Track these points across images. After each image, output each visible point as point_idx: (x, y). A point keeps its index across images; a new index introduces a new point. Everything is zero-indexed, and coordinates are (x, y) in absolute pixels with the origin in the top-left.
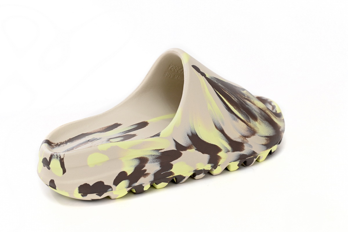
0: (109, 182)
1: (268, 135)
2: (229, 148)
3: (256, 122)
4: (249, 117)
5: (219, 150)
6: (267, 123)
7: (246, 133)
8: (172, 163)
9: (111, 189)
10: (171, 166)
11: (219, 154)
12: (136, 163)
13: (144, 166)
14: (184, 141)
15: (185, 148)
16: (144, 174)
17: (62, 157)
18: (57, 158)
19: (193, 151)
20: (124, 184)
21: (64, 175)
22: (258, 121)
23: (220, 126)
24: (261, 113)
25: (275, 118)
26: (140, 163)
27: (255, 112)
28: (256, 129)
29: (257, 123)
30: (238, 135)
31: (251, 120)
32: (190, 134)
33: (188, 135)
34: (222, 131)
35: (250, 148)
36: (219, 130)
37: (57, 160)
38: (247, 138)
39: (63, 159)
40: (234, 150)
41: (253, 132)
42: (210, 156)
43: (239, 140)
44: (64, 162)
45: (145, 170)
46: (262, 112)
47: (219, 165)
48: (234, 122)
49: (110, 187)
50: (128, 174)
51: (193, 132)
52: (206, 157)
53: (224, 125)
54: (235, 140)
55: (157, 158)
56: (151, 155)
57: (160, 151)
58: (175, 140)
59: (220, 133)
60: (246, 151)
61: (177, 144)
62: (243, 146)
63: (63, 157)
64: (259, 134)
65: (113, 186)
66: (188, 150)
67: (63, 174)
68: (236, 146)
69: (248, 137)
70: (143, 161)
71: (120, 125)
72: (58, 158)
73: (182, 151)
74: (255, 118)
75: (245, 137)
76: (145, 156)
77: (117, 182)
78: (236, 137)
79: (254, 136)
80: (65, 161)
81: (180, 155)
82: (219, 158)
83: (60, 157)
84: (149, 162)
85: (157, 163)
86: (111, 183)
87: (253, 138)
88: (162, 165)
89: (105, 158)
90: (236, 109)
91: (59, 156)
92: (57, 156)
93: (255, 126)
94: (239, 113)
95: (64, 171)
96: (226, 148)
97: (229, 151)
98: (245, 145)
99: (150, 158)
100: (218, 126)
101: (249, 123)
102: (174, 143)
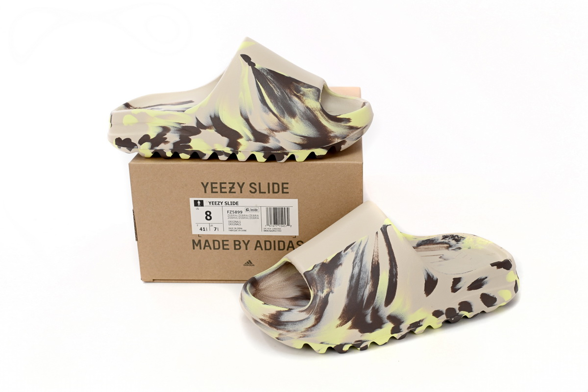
0: (135, 140)
1: (306, 135)
2: (252, 137)
3: (293, 119)
4: (285, 113)
5: (240, 137)
6: (308, 123)
7: (275, 127)
8: (190, 137)
9: (136, 147)
10: (189, 141)
11: (240, 140)
12: (160, 130)
13: (165, 135)
14: (206, 121)
15: (205, 128)
16: (164, 141)
19: (212, 131)
20: (147, 145)
21: (111, 128)
22: (296, 119)
23: (246, 114)
24: (305, 112)
25: (327, 120)
26: (163, 131)
27: (297, 110)
28: (289, 126)
29: (293, 121)
30: (265, 127)
31: (287, 116)
32: (213, 116)
33: (210, 117)
34: (247, 120)
35: (277, 143)
36: (244, 119)
38: (274, 132)
39: (112, 115)
40: (256, 140)
41: (284, 128)
42: (230, 140)
43: (265, 132)
44: (112, 118)
45: (166, 138)
46: (307, 111)
47: (240, 151)
48: (264, 114)
49: (135, 145)
50: (151, 138)
51: (217, 114)
52: (225, 140)
53: (251, 114)
54: (259, 131)
55: (178, 130)
56: (174, 127)
57: (182, 125)
58: (197, 118)
59: (244, 121)
60: (271, 144)
61: (198, 122)
62: (269, 139)
64: (292, 132)
65: (138, 145)
66: (208, 130)
68: (259, 137)
69: (276, 131)
70: (166, 129)
71: (193, 102)
73: (202, 129)
74: (293, 115)
75: (273, 130)
76: (169, 127)
77: (141, 141)
78: (261, 128)
79: (285, 133)
81: (199, 132)
82: (238, 144)
84: (170, 132)
85: (177, 135)
86: (136, 142)
87: (283, 134)
88: (181, 137)
89: (135, 120)
90: (272, 103)
93: (290, 123)
94: (275, 106)
95: (111, 126)
96: (248, 136)
97: (250, 140)
98: (270, 138)
99: (172, 129)
100: (244, 114)
101: (282, 119)
102: (195, 121)
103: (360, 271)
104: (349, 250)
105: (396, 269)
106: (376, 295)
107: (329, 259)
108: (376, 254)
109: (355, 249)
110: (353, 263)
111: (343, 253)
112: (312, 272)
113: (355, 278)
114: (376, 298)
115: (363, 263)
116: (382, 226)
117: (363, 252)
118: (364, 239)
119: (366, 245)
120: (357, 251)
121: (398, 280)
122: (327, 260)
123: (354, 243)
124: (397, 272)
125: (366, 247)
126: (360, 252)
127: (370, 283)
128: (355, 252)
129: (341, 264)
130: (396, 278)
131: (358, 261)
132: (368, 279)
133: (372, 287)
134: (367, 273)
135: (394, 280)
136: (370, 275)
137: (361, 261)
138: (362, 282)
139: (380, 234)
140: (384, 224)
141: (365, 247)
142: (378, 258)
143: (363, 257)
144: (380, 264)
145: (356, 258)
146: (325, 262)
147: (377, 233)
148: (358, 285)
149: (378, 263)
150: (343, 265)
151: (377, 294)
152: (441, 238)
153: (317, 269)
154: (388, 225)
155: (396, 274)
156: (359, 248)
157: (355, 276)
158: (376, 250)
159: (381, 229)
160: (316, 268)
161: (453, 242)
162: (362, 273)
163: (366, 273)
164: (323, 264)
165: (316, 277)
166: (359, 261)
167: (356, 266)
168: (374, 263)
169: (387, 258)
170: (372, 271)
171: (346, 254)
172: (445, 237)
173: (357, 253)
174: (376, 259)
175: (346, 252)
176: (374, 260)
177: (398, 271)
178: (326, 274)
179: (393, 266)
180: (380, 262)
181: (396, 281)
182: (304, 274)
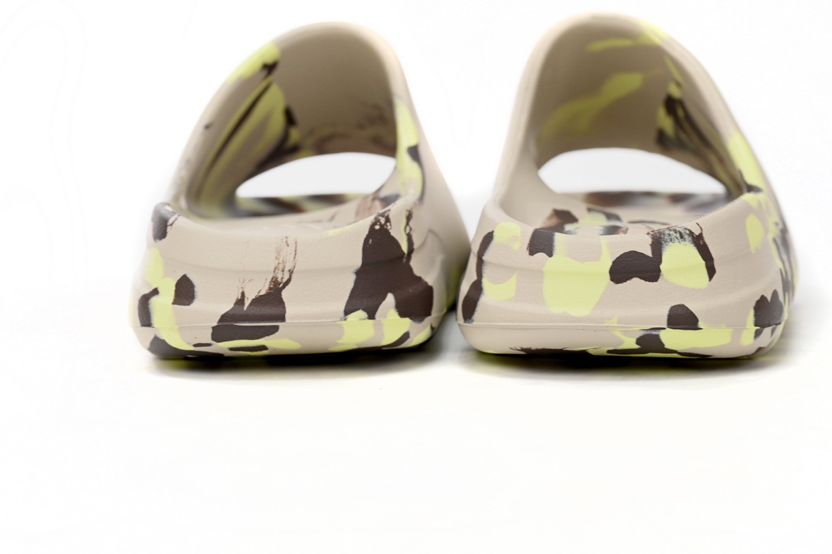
17: (697, 232)
18: (682, 237)
21: (712, 280)
37: (683, 243)
39: (700, 236)
44: (707, 245)
63: (700, 232)
67: (710, 280)
72: (686, 237)
80: (708, 240)
83: (691, 233)
91: (688, 232)
92: (681, 233)
95: (711, 271)
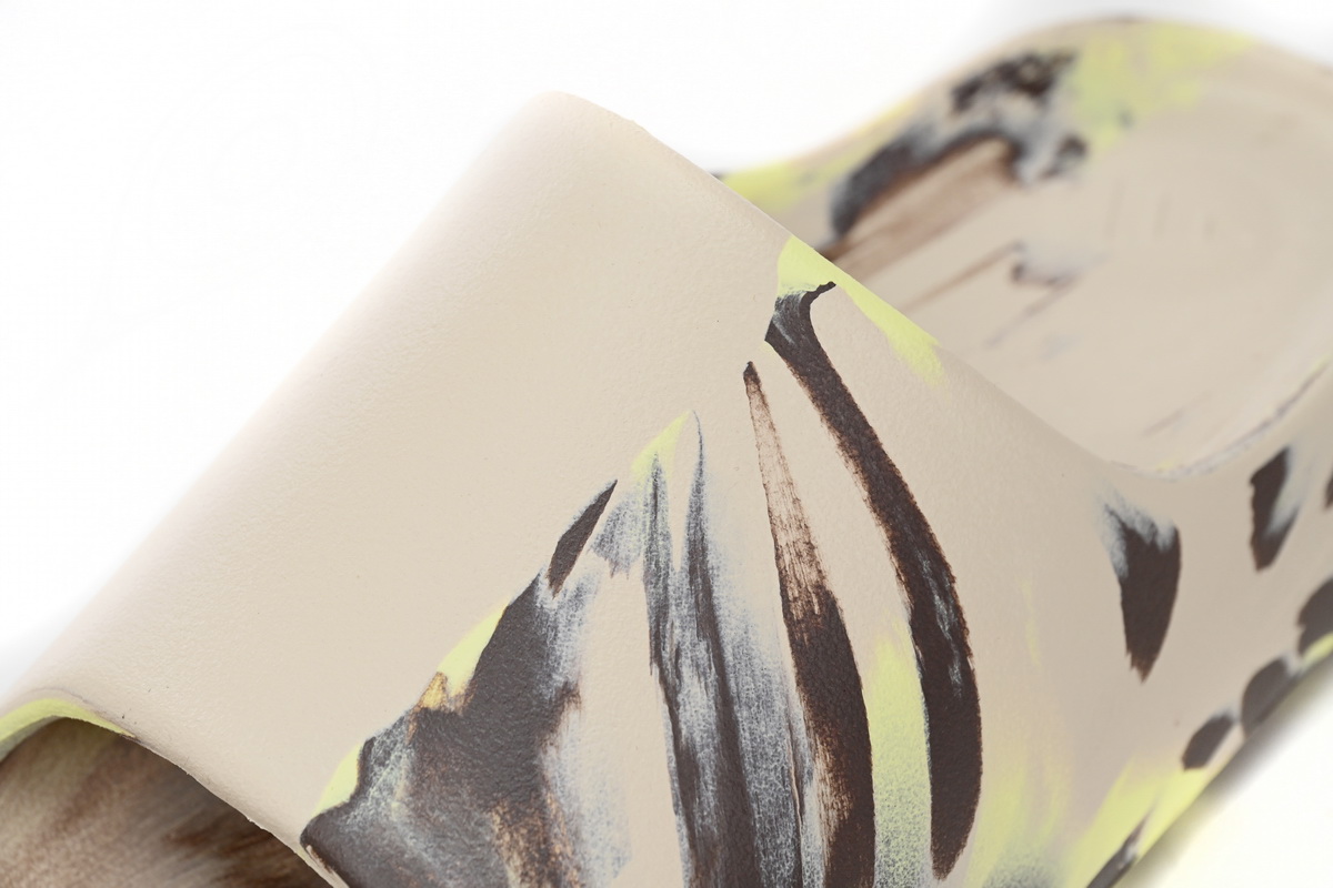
103: (725, 701)
104: (588, 560)
105: (949, 595)
106: (872, 833)
107: (460, 665)
108: (794, 535)
109: (632, 541)
110: (657, 656)
111: (547, 599)
112: (365, 809)
113: (708, 775)
114: (880, 848)
115: (729, 633)
116: (769, 313)
117: (697, 551)
118: (667, 446)
119: (698, 489)
120: (651, 554)
121: (978, 663)
122: (444, 681)
123: (604, 497)
124: (958, 610)
125: (709, 510)
126: (678, 557)
127: (819, 767)
128: (638, 569)
129: (569, 693)
130: (965, 652)
131: (681, 631)
132: (795, 744)
133: (837, 791)
134: (779, 705)
135: (955, 675)
136: (799, 710)
137: (708, 621)
138: (762, 783)
139: (777, 373)
140: (782, 293)
141: (697, 510)
142: (813, 561)
143: (708, 592)
144: (841, 604)
145: (659, 614)
146: (432, 701)
147: (751, 375)
148: (747, 812)
149: (829, 603)
150: (587, 691)
151: (879, 819)
152: (944, 104)
153: (396, 775)
154: (811, 296)
155: (960, 629)
156: (655, 534)
157: (707, 756)
158: (783, 510)
159: (772, 336)
160: (383, 775)
161: (1016, 110)
162: (742, 714)
163: (764, 701)
164: (428, 726)
165: (415, 844)
166: (690, 635)
167: (686, 671)
168: (797, 613)
169: (874, 538)
170: (806, 679)
171: (579, 595)
172: (966, 93)
173: (656, 574)
174: (808, 575)
175: (570, 583)
176: (793, 592)
177: (962, 602)
178: (487, 808)
179: (923, 582)
180: (835, 585)
181: (968, 675)
182: (307, 838)
